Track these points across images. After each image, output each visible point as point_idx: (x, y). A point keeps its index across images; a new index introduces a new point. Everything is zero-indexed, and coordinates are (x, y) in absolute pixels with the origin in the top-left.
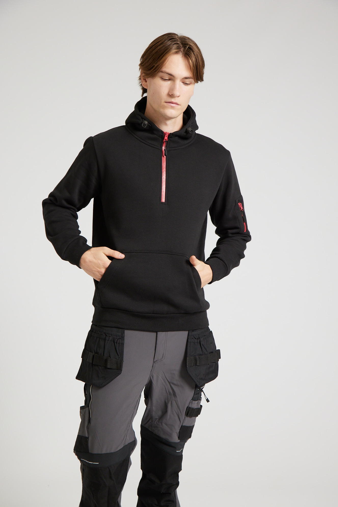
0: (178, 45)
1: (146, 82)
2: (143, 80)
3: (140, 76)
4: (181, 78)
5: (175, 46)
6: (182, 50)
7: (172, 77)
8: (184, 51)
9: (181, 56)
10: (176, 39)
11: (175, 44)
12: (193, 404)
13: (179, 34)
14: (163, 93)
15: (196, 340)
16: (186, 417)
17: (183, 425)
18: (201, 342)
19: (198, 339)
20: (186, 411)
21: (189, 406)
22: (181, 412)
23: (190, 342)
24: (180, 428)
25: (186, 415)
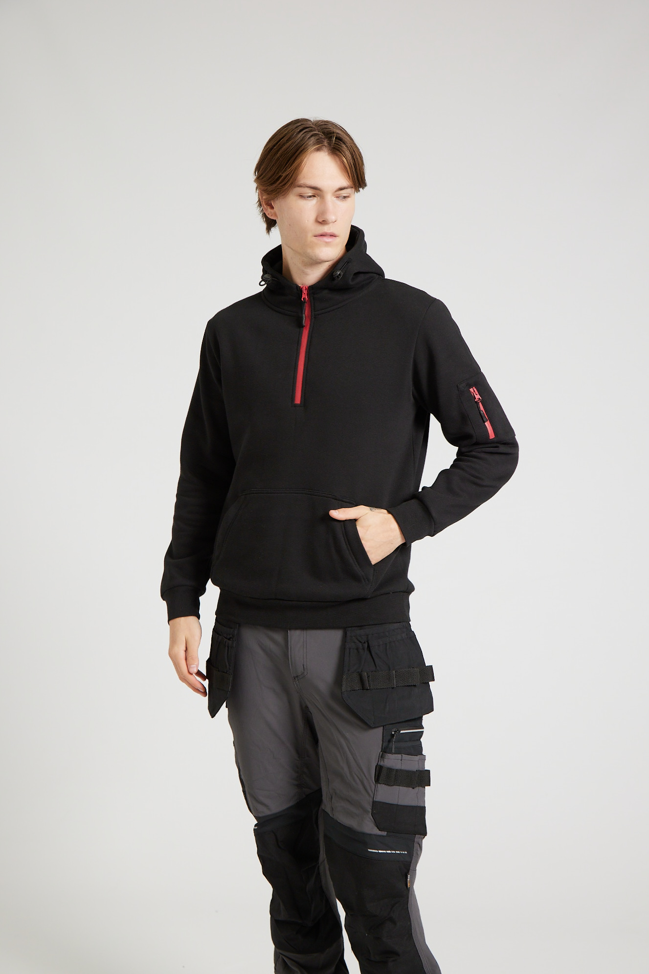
0: (317, 138)
1: (272, 208)
2: (265, 206)
3: (259, 200)
4: (334, 191)
5: (313, 139)
6: (326, 143)
7: (319, 191)
8: (329, 144)
9: (327, 154)
10: (312, 127)
11: (312, 136)
12: (385, 760)
13: (312, 120)
14: (307, 221)
15: (360, 645)
16: (379, 785)
17: (375, 800)
18: (371, 648)
19: (364, 643)
20: (375, 774)
21: (379, 764)
22: (365, 776)
23: (350, 649)
24: (371, 804)
25: (377, 780)
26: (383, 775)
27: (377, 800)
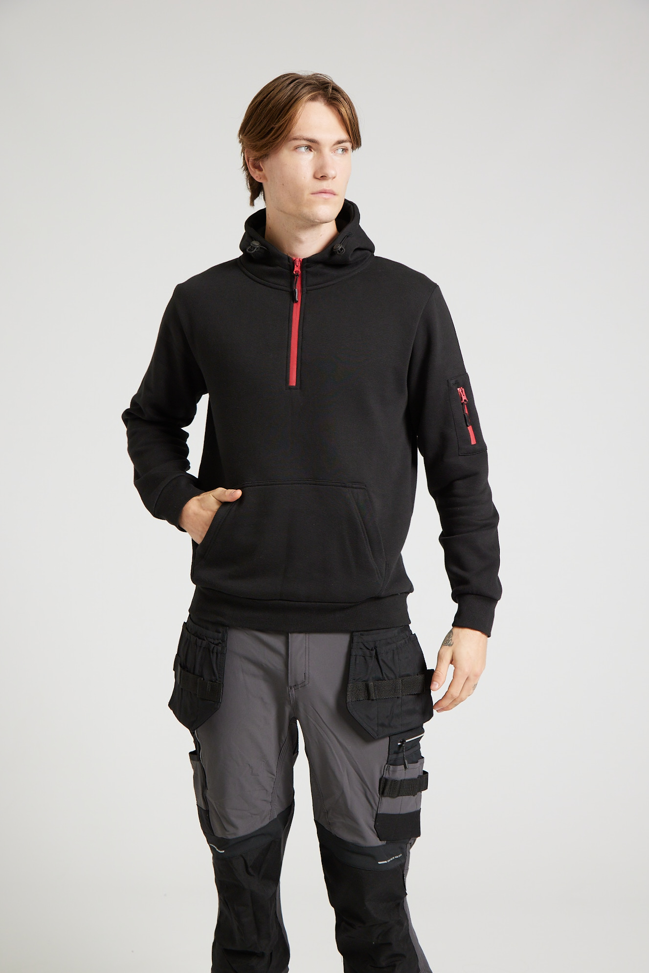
2: (252, 169)
4: (332, 144)
6: (322, 93)
7: (315, 143)
9: (323, 104)
12: (390, 772)
14: (303, 178)
15: (367, 652)
16: (383, 798)
17: (378, 812)
18: (379, 656)
19: (372, 650)
20: (380, 785)
21: (384, 776)
22: (368, 788)
23: (356, 655)
24: (375, 817)
25: (382, 793)
26: (388, 788)
27: (380, 812)
